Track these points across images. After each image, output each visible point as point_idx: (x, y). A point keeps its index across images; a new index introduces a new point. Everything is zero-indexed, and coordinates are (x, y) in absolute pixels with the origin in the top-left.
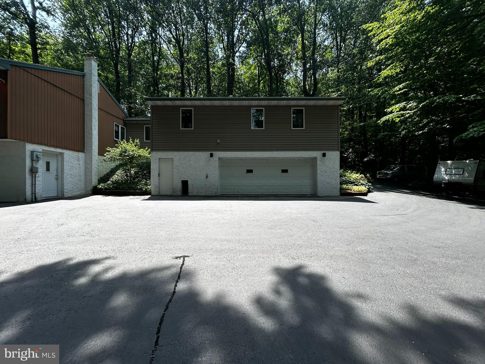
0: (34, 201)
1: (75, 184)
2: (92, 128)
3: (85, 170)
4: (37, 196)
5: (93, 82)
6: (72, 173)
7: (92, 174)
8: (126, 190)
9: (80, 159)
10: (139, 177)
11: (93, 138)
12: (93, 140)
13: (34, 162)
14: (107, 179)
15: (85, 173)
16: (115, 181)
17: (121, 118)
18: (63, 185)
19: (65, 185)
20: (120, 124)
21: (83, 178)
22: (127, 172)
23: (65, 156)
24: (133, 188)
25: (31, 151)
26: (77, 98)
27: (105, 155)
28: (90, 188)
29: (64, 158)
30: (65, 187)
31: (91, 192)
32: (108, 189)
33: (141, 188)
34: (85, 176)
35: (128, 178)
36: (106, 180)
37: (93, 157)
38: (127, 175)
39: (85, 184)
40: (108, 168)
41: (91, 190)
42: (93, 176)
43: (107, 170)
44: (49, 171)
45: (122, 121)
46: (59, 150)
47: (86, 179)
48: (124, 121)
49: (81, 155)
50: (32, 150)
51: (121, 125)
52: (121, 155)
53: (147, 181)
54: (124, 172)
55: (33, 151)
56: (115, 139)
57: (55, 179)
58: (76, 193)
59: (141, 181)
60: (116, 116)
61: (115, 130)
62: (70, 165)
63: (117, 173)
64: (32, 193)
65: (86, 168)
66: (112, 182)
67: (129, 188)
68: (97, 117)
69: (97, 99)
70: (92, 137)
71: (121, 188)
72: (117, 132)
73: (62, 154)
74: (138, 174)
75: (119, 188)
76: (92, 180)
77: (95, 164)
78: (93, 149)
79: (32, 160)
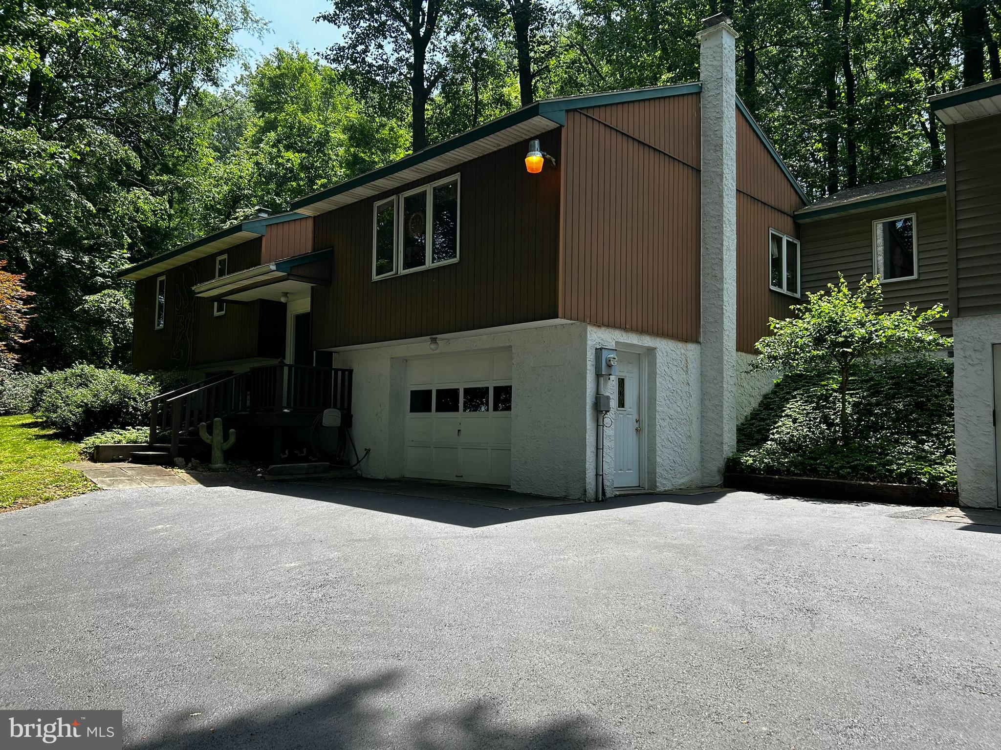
0: (600, 499)
1: (679, 451)
2: (722, 260)
3: (702, 401)
4: (606, 483)
5: (725, 104)
6: (672, 412)
7: (721, 417)
8: (843, 477)
9: (690, 366)
10: (883, 428)
11: (725, 292)
12: (725, 299)
13: (602, 380)
14: (759, 432)
15: (702, 412)
16: (791, 441)
17: (786, 211)
18: (652, 450)
19: (658, 453)
20: (784, 233)
21: (695, 426)
22: (824, 407)
23: (660, 359)
24: (870, 469)
25: (596, 349)
26: (686, 167)
27: (758, 345)
28: (717, 463)
29: (657, 366)
30: (658, 459)
31: (718, 479)
32: (778, 472)
33: (909, 472)
34: (701, 422)
35: (835, 431)
36: (758, 437)
37: (725, 358)
38: (826, 419)
39: (702, 451)
40: (755, 393)
41: (719, 471)
42: (725, 421)
43: (752, 400)
44: (623, 407)
45: (789, 221)
46: (648, 341)
47: (703, 433)
48: (795, 217)
49: (691, 350)
50: (598, 347)
51: (788, 235)
52: (818, 341)
53: (923, 442)
54: (814, 408)
55: (601, 349)
56: (772, 288)
57: (635, 432)
58: (682, 481)
59: (897, 441)
60: (773, 205)
61: (772, 255)
62: (670, 386)
63: (788, 412)
64: (597, 475)
65: (704, 396)
66: (780, 443)
67: (854, 468)
68: (734, 220)
69: (734, 157)
70: (722, 290)
71: (821, 468)
72: (777, 262)
73: (651, 352)
74: (871, 413)
75: (814, 471)
76: (721, 435)
77: (729, 379)
78: (725, 327)
79: (598, 375)
